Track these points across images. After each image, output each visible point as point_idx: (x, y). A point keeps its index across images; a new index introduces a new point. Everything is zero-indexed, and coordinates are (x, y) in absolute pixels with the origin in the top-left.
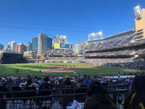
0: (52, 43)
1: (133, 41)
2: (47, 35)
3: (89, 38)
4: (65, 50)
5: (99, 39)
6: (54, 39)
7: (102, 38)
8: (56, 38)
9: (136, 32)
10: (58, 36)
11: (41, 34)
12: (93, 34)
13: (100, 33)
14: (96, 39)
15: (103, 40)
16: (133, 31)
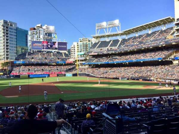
0: (27, 39)
1: (170, 37)
2: (16, 24)
3: (98, 30)
4: (53, 53)
5: (115, 33)
6: (32, 31)
7: (119, 31)
8: (35, 31)
9: (176, 20)
10: (39, 25)
11: (3, 21)
12: (104, 24)
13: (117, 22)
14: (109, 32)
15: (122, 34)
16: (171, 18)
